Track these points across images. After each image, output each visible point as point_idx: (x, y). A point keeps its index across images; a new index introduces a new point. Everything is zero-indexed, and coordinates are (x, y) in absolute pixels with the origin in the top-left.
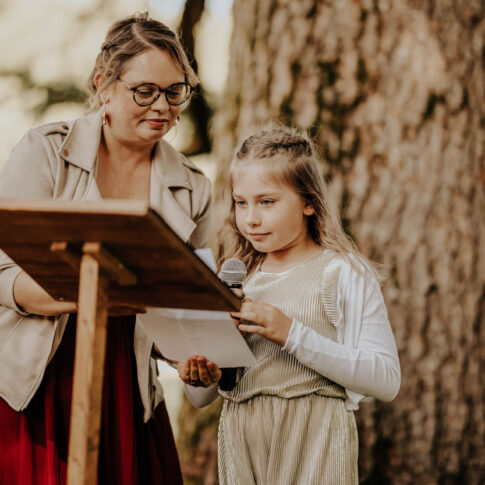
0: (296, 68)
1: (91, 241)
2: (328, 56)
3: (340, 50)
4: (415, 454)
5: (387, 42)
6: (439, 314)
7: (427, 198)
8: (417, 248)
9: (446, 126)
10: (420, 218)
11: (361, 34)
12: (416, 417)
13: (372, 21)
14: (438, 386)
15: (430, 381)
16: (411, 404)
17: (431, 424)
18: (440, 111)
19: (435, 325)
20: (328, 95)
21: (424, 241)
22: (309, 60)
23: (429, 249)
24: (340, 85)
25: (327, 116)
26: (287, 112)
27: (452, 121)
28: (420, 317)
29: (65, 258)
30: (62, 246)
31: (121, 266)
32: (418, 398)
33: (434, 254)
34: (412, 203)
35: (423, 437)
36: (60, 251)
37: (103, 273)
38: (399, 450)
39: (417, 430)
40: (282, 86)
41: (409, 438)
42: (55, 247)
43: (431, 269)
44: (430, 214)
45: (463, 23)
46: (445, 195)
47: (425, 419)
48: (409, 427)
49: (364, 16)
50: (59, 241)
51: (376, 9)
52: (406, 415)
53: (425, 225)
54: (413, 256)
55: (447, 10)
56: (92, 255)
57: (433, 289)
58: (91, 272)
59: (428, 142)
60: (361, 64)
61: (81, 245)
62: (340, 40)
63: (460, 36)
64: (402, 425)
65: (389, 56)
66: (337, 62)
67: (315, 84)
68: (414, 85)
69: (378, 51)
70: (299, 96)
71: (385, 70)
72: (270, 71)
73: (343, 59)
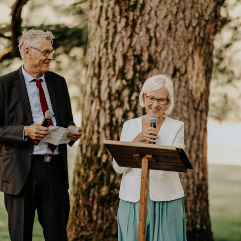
0: (125, 57)
2: (138, 52)
3: (142, 51)
5: (159, 49)
9: (180, 80)
11: (150, 45)
13: (154, 41)
18: (178, 74)
20: (138, 67)
22: (130, 53)
24: (142, 64)
25: (137, 75)
26: (122, 73)
27: (181, 78)
40: (120, 63)
42: (134, 155)
44: (175, 111)
45: (185, 42)
46: (179, 104)
49: (151, 39)
50: (137, 154)
51: (155, 36)
55: (180, 37)
60: (150, 56)
62: (142, 47)
63: (184, 46)
65: (160, 53)
66: (141, 55)
67: (132, 63)
68: (169, 64)
69: (156, 52)
70: (127, 67)
71: (158, 59)
72: (114, 57)
73: (143, 54)
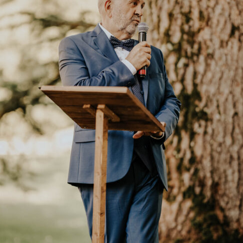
0: (171, 15)
1: (101, 104)
2: (186, 9)
3: (190, 7)
4: (230, 188)
5: (212, 3)
6: (239, 125)
7: (232, 73)
8: (228, 95)
9: (240, 40)
10: (229, 82)
12: (229, 172)
14: (239, 158)
15: (235, 156)
16: (227, 166)
17: (236, 175)
18: (237, 34)
19: (237, 130)
20: (186, 27)
21: (231, 93)
22: (177, 11)
23: (233, 96)
24: (191, 23)
25: (185, 37)
26: (167, 35)
28: (230, 127)
29: (89, 111)
30: (88, 106)
31: (113, 114)
32: (230, 163)
33: (236, 98)
34: (225, 76)
35: (233, 181)
36: (87, 108)
37: (106, 116)
38: (222, 187)
39: (230, 178)
40: (165, 24)
41: (226, 181)
42: (85, 106)
43: (234, 106)
44: (234, 80)
46: (240, 71)
47: (233, 173)
48: (226, 177)
50: (87, 104)
52: (225, 171)
53: (232, 86)
54: (227, 100)
56: (101, 110)
57: (236, 114)
58: (101, 117)
59: (232, 48)
60: (201, 13)
61: (97, 106)
62: (190, 2)
64: (223, 176)
65: (213, 9)
66: (190, 12)
67: (179, 22)
68: (226, 22)
69: (208, 7)
70: (173, 28)
71: (211, 15)
72: (159, 17)
73: (192, 10)
